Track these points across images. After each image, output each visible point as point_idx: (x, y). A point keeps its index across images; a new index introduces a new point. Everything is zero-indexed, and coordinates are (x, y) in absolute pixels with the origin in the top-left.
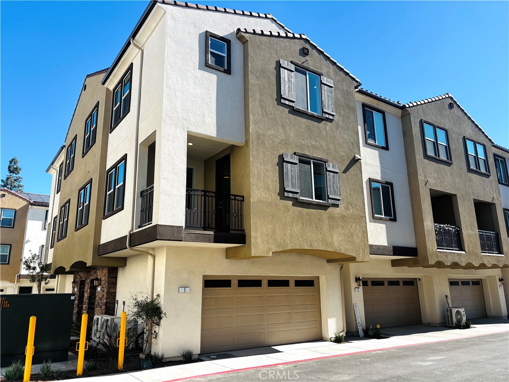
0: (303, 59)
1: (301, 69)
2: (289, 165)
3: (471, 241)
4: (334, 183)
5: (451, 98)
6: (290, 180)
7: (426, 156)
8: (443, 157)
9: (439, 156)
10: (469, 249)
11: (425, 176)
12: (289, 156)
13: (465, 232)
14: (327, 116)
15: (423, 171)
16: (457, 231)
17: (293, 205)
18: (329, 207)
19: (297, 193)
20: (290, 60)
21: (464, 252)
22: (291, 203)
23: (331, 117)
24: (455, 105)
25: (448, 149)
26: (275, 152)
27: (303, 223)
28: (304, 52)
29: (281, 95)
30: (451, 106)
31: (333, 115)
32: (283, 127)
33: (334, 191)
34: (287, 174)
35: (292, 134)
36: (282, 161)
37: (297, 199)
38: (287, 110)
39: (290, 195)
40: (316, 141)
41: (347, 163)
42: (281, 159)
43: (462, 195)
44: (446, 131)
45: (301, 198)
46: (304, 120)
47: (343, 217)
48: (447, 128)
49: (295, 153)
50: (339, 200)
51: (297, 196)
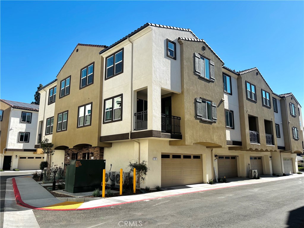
0: (203, 52)
1: (203, 57)
2: (198, 103)
3: (263, 139)
4: (214, 112)
5: (257, 70)
6: (199, 110)
7: (247, 99)
8: (253, 99)
9: (252, 99)
10: (262, 142)
11: (247, 108)
12: (198, 99)
13: (260, 135)
14: (212, 80)
15: (246, 106)
16: (257, 134)
17: (200, 122)
18: (212, 123)
19: (201, 116)
20: (199, 53)
21: (260, 144)
22: (199, 121)
23: (213, 80)
24: (259, 73)
25: (255, 95)
26: (193, 97)
27: (203, 131)
28: (204, 49)
29: (196, 70)
30: (257, 74)
31: (214, 79)
32: (196, 85)
33: (215, 115)
34: (198, 108)
35: (199, 89)
36: (196, 101)
37: (201, 119)
38: (197, 77)
39: (199, 117)
40: (208, 92)
41: (219, 102)
42: (195, 101)
43: (260, 117)
44: (255, 86)
45: (203, 119)
46: (203, 82)
47: (218, 128)
48: (255, 85)
49: (200, 98)
50: (216, 120)
51: (201, 118)
